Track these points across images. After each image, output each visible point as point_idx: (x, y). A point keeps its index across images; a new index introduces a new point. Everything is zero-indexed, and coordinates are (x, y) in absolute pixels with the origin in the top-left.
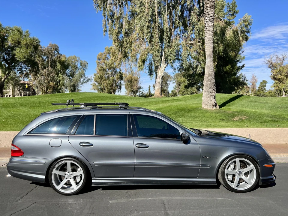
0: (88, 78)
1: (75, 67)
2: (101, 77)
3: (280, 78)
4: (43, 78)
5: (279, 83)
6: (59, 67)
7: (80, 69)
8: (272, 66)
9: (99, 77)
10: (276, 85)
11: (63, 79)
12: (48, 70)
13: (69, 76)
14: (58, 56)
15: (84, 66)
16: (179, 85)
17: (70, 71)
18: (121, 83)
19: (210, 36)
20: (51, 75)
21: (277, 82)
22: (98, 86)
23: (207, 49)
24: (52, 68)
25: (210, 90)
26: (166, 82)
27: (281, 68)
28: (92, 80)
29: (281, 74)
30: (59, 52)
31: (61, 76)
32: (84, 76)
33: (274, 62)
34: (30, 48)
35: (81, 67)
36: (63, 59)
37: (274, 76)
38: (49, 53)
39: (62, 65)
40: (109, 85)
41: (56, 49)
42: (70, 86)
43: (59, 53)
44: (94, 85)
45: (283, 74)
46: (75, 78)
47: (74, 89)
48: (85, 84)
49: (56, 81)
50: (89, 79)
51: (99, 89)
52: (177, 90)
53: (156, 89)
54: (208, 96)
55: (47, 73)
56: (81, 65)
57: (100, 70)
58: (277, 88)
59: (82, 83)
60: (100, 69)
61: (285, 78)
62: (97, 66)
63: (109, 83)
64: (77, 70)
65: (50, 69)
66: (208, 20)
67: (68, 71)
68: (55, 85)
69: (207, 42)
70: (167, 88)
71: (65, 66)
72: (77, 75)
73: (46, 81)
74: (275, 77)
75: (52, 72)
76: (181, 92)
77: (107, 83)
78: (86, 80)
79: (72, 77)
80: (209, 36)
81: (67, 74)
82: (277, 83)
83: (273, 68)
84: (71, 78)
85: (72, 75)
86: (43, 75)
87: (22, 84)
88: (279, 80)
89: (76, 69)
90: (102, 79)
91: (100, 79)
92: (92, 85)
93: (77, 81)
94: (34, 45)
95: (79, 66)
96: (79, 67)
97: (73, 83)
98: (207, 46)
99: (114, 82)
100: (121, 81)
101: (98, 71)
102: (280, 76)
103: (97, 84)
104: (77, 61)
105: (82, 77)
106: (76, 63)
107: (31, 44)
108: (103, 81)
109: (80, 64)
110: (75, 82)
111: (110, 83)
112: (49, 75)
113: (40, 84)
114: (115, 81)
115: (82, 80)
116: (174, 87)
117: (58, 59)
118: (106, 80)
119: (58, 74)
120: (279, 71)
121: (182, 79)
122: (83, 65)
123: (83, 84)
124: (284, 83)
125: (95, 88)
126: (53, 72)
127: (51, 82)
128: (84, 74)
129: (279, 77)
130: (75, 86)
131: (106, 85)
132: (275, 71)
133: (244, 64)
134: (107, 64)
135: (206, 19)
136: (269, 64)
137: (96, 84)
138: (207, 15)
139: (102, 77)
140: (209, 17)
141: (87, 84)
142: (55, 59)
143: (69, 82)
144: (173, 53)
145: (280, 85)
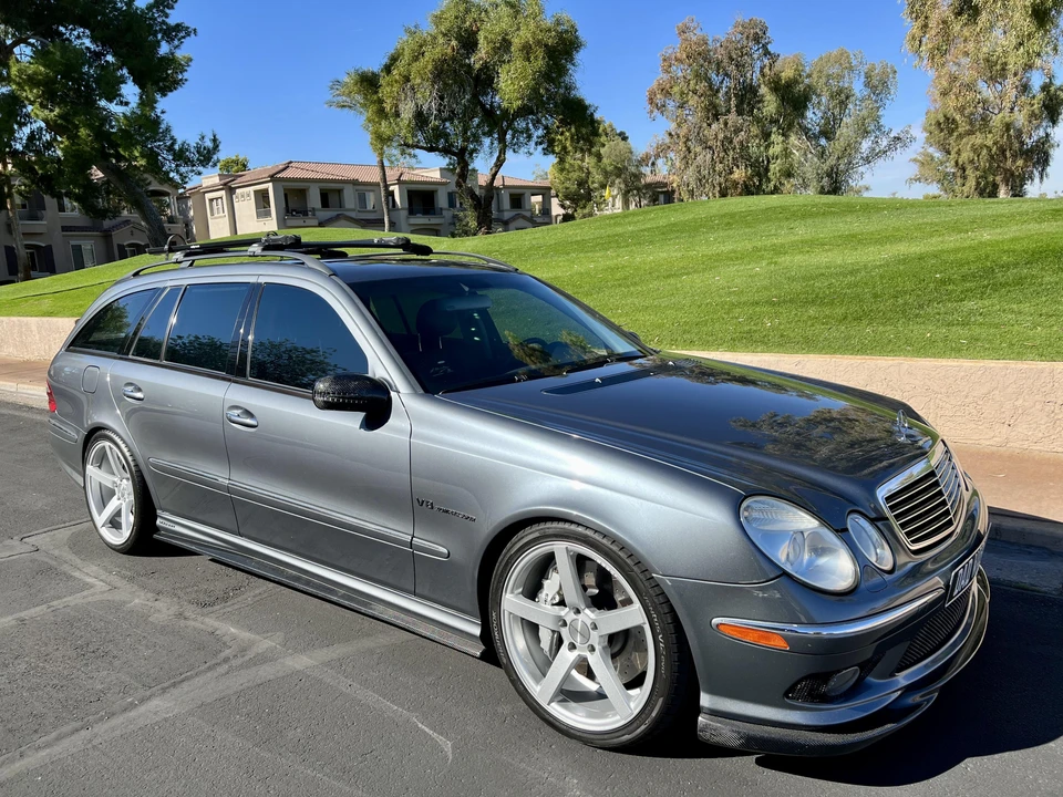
0: (892, 135)
1: (842, 98)
2: (948, 124)
4: (709, 156)
6: (770, 104)
7: (864, 100)
9: (940, 124)
11: (786, 153)
12: (726, 124)
13: (816, 137)
14: (766, 61)
15: (879, 86)
17: (820, 115)
18: (1047, 135)
20: (736, 141)
22: (942, 164)
24: (740, 112)
28: (913, 139)
30: (769, 47)
31: (781, 138)
32: (879, 129)
35: (866, 92)
36: (787, 74)
38: (731, 59)
39: (783, 100)
40: (985, 151)
41: (757, 39)
42: (818, 174)
43: (767, 53)
44: (926, 162)
46: (839, 144)
47: (834, 183)
48: (880, 162)
49: (757, 160)
50: (899, 139)
51: (947, 174)
55: (721, 136)
56: (867, 85)
57: (944, 93)
59: (867, 160)
60: (945, 85)
63: (982, 146)
64: (850, 106)
65: (733, 118)
67: (813, 117)
68: (751, 178)
71: (794, 98)
72: (845, 131)
73: (719, 167)
75: (737, 131)
77: (973, 145)
78: (884, 142)
79: (828, 139)
81: (806, 131)
84: (823, 141)
85: (828, 133)
86: (710, 148)
87: (648, 186)
89: (843, 104)
90: (951, 132)
91: (942, 130)
92: (915, 160)
93: (849, 149)
94: (546, 46)
95: (858, 88)
96: (858, 95)
97: (832, 161)
99: (1009, 137)
100: (1049, 130)
101: (937, 97)
103: (938, 155)
104: (851, 69)
105: (866, 133)
106: (846, 79)
107: (539, 43)
108: (960, 137)
109: (863, 79)
110: (839, 158)
111: (989, 143)
112: (731, 142)
113: (700, 180)
114: (1019, 133)
115: (866, 145)
117: (763, 76)
118: (970, 133)
119: (766, 136)
122: (875, 82)
123: (872, 164)
125: (928, 173)
126: (742, 130)
127: (738, 167)
128: (877, 119)
130: (836, 173)
131: (972, 155)
134: (981, 56)
137: (932, 159)
139: (954, 120)
141: (889, 161)
142: (752, 79)
143: (816, 159)
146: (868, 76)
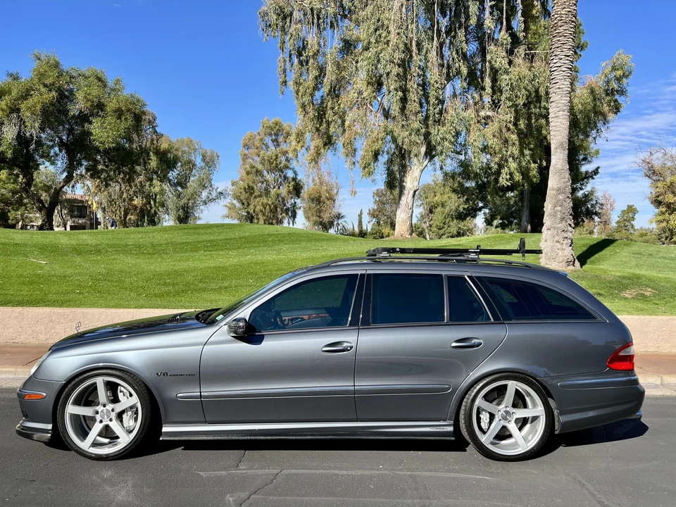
0: (219, 190)
1: (190, 165)
2: (250, 190)
3: (672, 201)
4: (118, 187)
5: (670, 214)
6: (154, 162)
7: (202, 168)
8: (653, 173)
9: (245, 189)
10: (661, 218)
11: (162, 192)
13: (175, 185)
14: (154, 137)
15: (210, 162)
16: (431, 211)
17: (178, 172)
18: (295, 203)
19: (563, 102)
20: (138, 181)
21: (664, 210)
22: (240, 209)
23: (555, 131)
24: (138, 164)
25: (562, 225)
27: (674, 179)
28: (229, 195)
29: (673, 193)
30: (156, 128)
31: (159, 183)
32: (211, 186)
33: (657, 164)
34: (126, 119)
35: (203, 164)
36: (164, 146)
37: (658, 196)
39: (161, 160)
40: (268, 207)
41: (150, 123)
42: (177, 207)
43: (155, 132)
44: (231, 208)
46: (190, 190)
47: (185, 216)
48: (213, 204)
49: (148, 195)
50: (222, 193)
51: (242, 216)
53: (400, 220)
54: (557, 238)
56: (204, 159)
57: (248, 173)
58: (664, 224)
59: (205, 203)
60: (249, 169)
62: (241, 162)
63: (267, 204)
64: (194, 171)
66: (560, 65)
67: (173, 175)
68: (145, 205)
69: (556, 113)
71: (168, 161)
72: (193, 182)
73: (125, 195)
74: (660, 198)
77: (262, 203)
78: (214, 194)
79: (182, 188)
80: (562, 100)
81: (170, 181)
82: (663, 213)
83: (654, 178)
84: (179, 188)
85: (182, 183)
86: (118, 182)
87: (68, 200)
88: (669, 206)
89: (191, 170)
90: (251, 194)
91: (246, 192)
92: (226, 206)
93: (195, 195)
95: (198, 161)
96: (198, 166)
97: (184, 201)
98: (555, 124)
99: (279, 201)
100: (296, 200)
101: (245, 175)
102: (671, 196)
103: (238, 205)
104: (195, 150)
105: (204, 187)
106: (193, 155)
108: (255, 197)
109: (201, 157)
110: (189, 200)
111: (270, 203)
112: (134, 181)
113: (110, 202)
114: (283, 199)
115: (204, 194)
117: (153, 144)
118: (260, 196)
119: (151, 180)
120: (669, 184)
122: (208, 159)
123: (208, 205)
125: (233, 214)
126: (141, 175)
127: (137, 197)
128: (210, 181)
129: (670, 198)
130: (187, 208)
131: (262, 208)
132: (659, 184)
133: (598, 168)
134: (266, 158)
135: (555, 61)
136: (646, 167)
137: (235, 206)
138: (558, 53)
139: (253, 188)
140: (564, 57)
141: (217, 204)
142: (146, 145)
143: (175, 198)
144: (447, 137)
145: (671, 217)
146: (203, 156)
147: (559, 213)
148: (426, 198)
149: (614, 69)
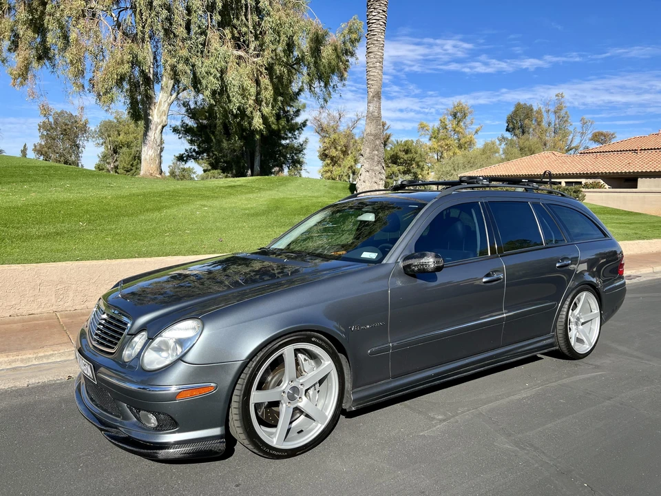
3: (335, 155)
5: (333, 166)
8: (322, 130)
10: (327, 168)
16: (115, 152)
21: (329, 162)
26: (75, 142)
27: (335, 136)
29: (335, 148)
33: (325, 122)
37: (325, 150)
45: (339, 148)
52: (109, 163)
53: (148, 157)
58: (329, 174)
61: (342, 156)
66: (378, 18)
70: (78, 157)
74: (327, 152)
76: (123, 171)
80: (379, 52)
82: (328, 165)
83: (322, 134)
88: (332, 158)
102: (334, 150)
116: (99, 157)
120: (332, 140)
121: (121, 137)
124: (340, 166)
129: (333, 153)
132: (326, 140)
133: (307, 120)
135: (374, 14)
136: (317, 125)
138: (377, 7)
140: (381, 11)
144: (212, 71)
145: (334, 168)
147: (376, 157)
148: (109, 136)
149: (350, 32)
